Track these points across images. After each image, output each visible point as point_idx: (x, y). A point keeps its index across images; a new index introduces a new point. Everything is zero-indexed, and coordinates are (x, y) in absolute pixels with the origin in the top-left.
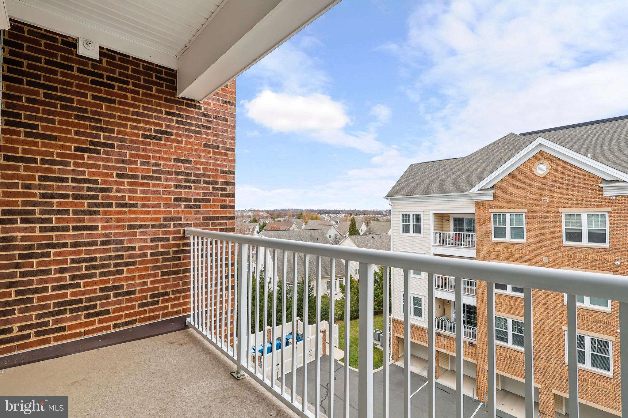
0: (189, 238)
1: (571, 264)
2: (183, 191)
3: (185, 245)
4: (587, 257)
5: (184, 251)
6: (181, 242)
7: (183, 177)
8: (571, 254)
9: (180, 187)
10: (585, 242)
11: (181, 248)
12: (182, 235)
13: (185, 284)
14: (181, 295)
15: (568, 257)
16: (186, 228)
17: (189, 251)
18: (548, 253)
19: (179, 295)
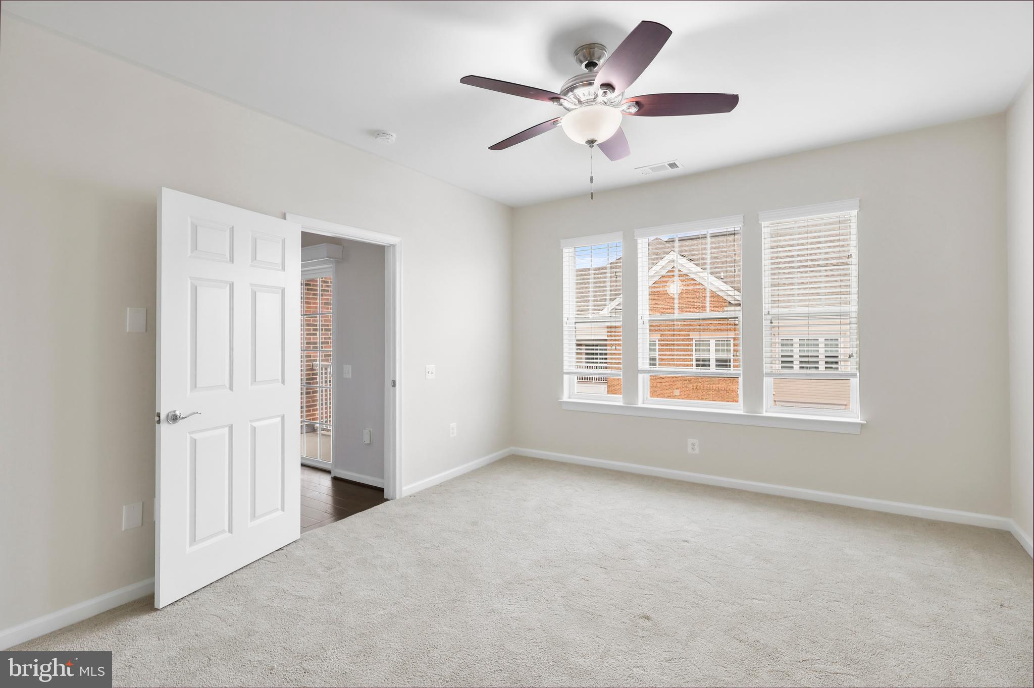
0: (315, 370)
1: (700, 396)
2: (311, 337)
3: (313, 374)
4: (715, 387)
5: (313, 379)
6: (311, 372)
7: (312, 328)
8: (700, 385)
9: (310, 334)
10: (713, 369)
11: (311, 377)
12: (311, 367)
13: (313, 401)
14: (311, 408)
15: (697, 389)
16: (314, 363)
17: (316, 379)
18: (679, 384)
19: (310, 409)
